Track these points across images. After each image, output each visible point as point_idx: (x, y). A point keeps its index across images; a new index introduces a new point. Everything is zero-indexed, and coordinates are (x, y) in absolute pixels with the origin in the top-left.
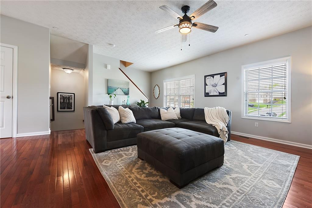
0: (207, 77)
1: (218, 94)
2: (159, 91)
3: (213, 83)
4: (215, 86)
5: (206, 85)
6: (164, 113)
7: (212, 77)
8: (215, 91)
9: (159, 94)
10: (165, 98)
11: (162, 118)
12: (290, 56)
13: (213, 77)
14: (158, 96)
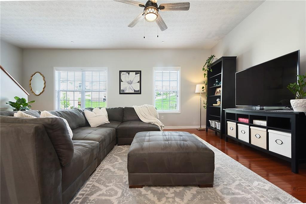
0: (123, 73)
1: (133, 92)
2: (45, 83)
3: (128, 80)
4: (130, 83)
5: (120, 81)
6: (93, 117)
7: (127, 73)
8: (130, 88)
9: (45, 87)
10: (56, 94)
11: (91, 125)
12: (180, 66)
13: (129, 74)
14: (42, 90)
